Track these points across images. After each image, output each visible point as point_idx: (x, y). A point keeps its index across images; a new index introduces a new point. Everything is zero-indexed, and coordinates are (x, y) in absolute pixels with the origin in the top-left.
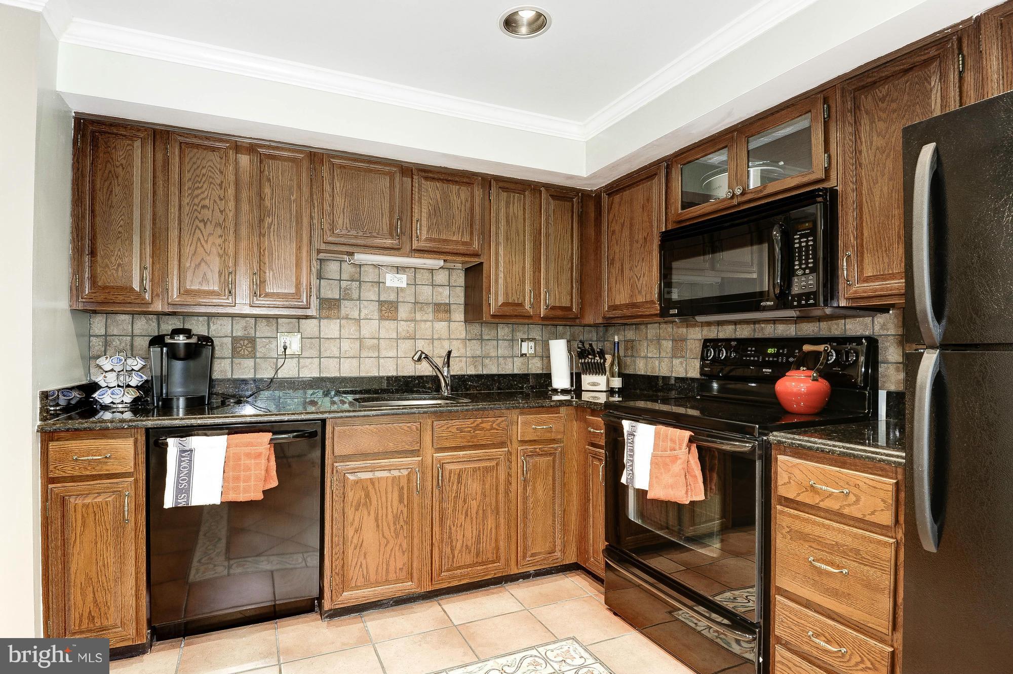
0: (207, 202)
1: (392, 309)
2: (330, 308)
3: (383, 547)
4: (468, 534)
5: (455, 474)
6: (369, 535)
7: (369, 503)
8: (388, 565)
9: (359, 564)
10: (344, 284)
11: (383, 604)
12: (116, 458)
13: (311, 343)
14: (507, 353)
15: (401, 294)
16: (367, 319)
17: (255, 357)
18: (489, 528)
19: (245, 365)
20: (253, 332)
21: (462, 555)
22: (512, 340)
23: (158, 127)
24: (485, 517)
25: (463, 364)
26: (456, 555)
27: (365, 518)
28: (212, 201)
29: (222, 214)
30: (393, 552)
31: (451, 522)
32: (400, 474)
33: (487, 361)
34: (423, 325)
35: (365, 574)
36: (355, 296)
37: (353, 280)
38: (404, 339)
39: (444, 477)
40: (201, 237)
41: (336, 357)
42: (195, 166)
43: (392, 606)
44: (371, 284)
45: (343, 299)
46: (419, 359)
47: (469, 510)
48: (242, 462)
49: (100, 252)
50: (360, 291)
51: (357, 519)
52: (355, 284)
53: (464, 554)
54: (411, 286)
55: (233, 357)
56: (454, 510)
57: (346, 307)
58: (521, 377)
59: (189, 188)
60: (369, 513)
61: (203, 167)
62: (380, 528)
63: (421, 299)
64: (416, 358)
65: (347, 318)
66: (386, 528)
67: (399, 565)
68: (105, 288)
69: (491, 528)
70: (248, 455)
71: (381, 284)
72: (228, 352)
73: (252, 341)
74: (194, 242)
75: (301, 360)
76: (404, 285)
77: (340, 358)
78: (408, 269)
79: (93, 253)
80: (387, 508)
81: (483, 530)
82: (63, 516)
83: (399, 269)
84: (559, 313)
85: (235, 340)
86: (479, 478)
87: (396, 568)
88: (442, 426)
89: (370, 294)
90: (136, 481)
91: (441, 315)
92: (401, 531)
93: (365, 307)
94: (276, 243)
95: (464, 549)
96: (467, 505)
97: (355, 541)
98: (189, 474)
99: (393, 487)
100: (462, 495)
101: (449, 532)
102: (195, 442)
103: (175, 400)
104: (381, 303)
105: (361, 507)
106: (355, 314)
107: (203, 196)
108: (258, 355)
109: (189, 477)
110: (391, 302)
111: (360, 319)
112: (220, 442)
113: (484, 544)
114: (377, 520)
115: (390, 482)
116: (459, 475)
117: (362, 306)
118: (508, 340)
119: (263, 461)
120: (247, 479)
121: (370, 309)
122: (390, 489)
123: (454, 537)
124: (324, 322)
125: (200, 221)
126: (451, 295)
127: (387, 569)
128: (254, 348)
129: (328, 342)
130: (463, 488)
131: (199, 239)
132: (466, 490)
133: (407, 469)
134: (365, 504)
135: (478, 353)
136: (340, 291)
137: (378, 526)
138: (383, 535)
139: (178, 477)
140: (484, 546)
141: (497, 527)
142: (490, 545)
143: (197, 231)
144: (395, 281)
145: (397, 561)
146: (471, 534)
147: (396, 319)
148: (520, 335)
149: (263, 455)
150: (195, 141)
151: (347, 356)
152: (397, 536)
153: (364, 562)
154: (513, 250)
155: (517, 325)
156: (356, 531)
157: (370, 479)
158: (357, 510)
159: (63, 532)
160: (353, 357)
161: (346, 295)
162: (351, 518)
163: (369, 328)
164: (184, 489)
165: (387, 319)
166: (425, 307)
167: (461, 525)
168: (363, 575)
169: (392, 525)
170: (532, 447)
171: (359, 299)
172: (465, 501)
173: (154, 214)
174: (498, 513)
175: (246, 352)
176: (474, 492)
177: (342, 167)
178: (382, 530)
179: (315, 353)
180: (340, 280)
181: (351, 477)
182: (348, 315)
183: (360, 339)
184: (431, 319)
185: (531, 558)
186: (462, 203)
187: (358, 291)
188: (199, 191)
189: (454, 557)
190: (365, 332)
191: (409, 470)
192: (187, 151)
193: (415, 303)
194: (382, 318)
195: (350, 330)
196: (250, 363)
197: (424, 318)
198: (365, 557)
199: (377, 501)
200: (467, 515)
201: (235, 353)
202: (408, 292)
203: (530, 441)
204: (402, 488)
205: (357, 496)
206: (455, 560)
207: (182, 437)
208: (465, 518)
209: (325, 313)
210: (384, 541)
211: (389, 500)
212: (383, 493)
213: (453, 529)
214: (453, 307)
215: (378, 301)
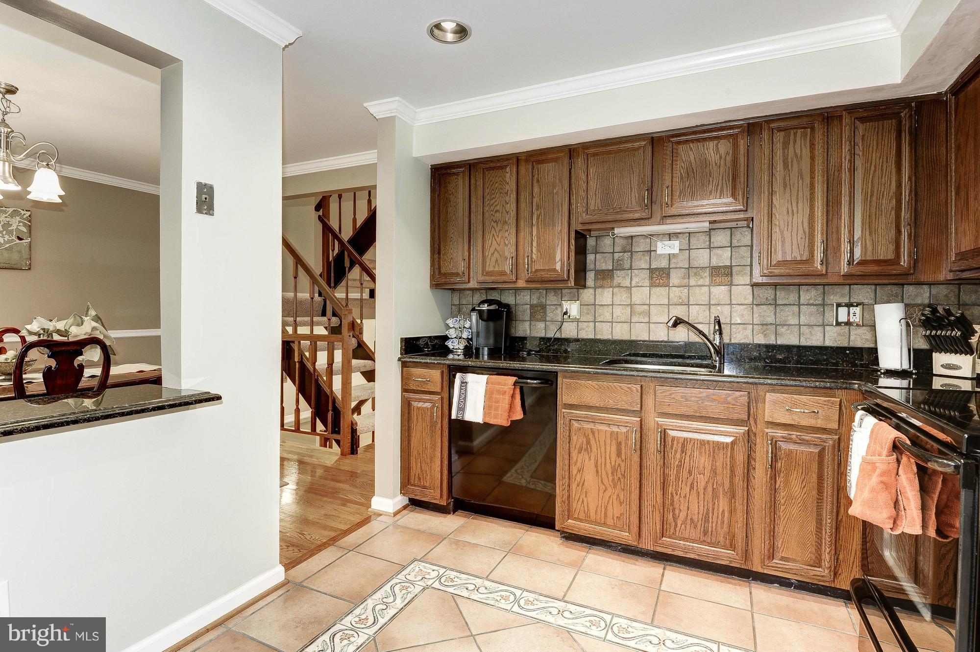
0: (498, 208)
1: (663, 276)
2: (603, 279)
3: (601, 492)
4: (694, 507)
5: (678, 443)
6: (590, 477)
7: (589, 449)
8: (606, 509)
9: (581, 500)
10: (617, 256)
11: (611, 546)
12: (432, 382)
13: (589, 309)
14: (813, 320)
15: (673, 261)
16: (638, 286)
17: (545, 321)
18: (721, 510)
19: (539, 327)
20: (544, 301)
21: (686, 527)
22: (823, 305)
23: (471, 162)
24: (715, 496)
25: (749, 332)
26: (679, 525)
27: (586, 462)
28: (501, 206)
29: (508, 214)
30: (611, 499)
31: (674, 490)
32: (618, 430)
33: (782, 330)
34: (697, 290)
35: (586, 510)
36: (627, 266)
37: (625, 252)
38: (675, 305)
39: (667, 443)
40: (495, 233)
41: (608, 322)
42: (492, 183)
43: (620, 551)
44: (642, 253)
45: (616, 270)
46: (675, 325)
47: (695, 483)
48: (494, 396)
49: (442, 252)
50: (631, 260)
51: (580, 461)
52: (628, 254)
53: (688, 527)
54: (684, 251)
55: (531, 320)
56: (677, 478)
57: (619, 277)
58: (834, 351)
59: (488, 200)
60: (590, 458)
61: (496, 183)
62: (600, 474)
63: (695, 264)
64: (670, 324)
65: (619, 286)
66: (604, 475)
67: (617, 514)
68: (445, 274)
69: (723, 511)
70: (499, 392)
71: (652, 253)
72: (527, 318)
73: (543, 307)
74: (491, 238)
75: (580, 324)
76: (676, 251)
77: (612, 322)
78: (681, 235)
79: (439, 253)
80: (605, 458)
81: (713, 509)
82: (409, 413)
83: (671, 236)
84: (874, 268)
85: (532, 306)
86: (707, 453)
87: (613, 515)
88: (664, 392)
89: (642, 263)
90: (442, 398)
91: (718, 280)
92: (619, 483)
93: (636, 276)
94: (543, 230)
95: (689, 522)
96: (692, 477)
97: (578, 478)
98: (465, 399)
99: (611, 441)
100: (687, 465)
101: (671, 500)
102: (470, 377)
103: (481, 349)
104: (652, 271)
105: (583, 451)
106: (627, 283)
107: (496, 203)
108: (548, 319)
109: (465, 400)
110: (662, 269)
111: (631, 287)
112: (483, 378)
113: (714, 525)
114: (596, 466)
115: (608, 435)
116: (683, 444)
117: (633, 274)
118: (816, 305)
119: (507, 398)
120: (497, 409)
121: (641, 278)
122: (608, 442)
123: (677, 506)
124: (599, 291)
125: (494, 222)
126: (734, 256)
127: (605, 513)
128: (545, 313)
129: (602, 308)
130: (687, 459)
131: (494, 235)
132: (692, 461)
133: (626, 426)
134: (587, 449)
135: (770, 319)
136: (613, 262)
137: (597, 472)
138: (602, 481)
139: (459, 400)
140: (714, 527)
141: (732, 511)
142: (722, 528)
143: (493, 229)
144: (665, 248)
145: (615, 510)
146: (697, 509)
147: (668, 286)
148: (834, 299)
149: (507, 393)
150: (492, 165)
151: (619, 321)
152: (615, 486)
153: (585, 500)
154: (794, 198)
155: (830, 287)
156: (579, 471)
157: (591, 429)
158: (580, 452)
159: (408, 422)
160: (624, 322)
161: (618, 266)
162: (575, 459)
163: (640, 295)
164: (462, 409)
165: (659, 286)
166: (701, 271)
167: (685, 497)
168: (584, 510)
169: (610, 475)
170: (786, 432)
171: (631, 268)
172: (690, 472)
173: (470, 223)
174: (733, 496)
175: (539, 317)
176: (702, 466)
177: (595, 155)
178: (601, 478)
179: (591, 318)
180: (613, 253)
181: (576, 425)
182: (620, 283)
183: (631, 305)
184: (707, 283)
185: (780, 562)
186: (721, 157)
187: (629, 261)
188: (494, 201)
189: (676, 525)
190: (636, 299)
191: (628, 428)
192: (487, 173)
193: (688, 268)
194: (652, 285)
195: (622, 297)
196: (541, 325)
197: (699, 283)
198: (586, 496)
199: (597, 449)
200: (692, 487)
201: (533, 318)
202: (681, 257)
203: (785, 425)
204: (620, 443)
205: (580, 440)
206: (678, 529)
207: (464, 373)
208: (690, 490)
209: (599, 283)
210: (602, 487)
211: (608, 451)
212: (602, 443)
213: (676, 498)
214: (735, 270)
215: (649, 269)
